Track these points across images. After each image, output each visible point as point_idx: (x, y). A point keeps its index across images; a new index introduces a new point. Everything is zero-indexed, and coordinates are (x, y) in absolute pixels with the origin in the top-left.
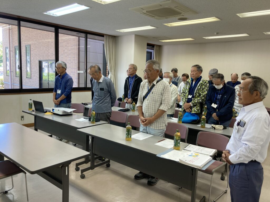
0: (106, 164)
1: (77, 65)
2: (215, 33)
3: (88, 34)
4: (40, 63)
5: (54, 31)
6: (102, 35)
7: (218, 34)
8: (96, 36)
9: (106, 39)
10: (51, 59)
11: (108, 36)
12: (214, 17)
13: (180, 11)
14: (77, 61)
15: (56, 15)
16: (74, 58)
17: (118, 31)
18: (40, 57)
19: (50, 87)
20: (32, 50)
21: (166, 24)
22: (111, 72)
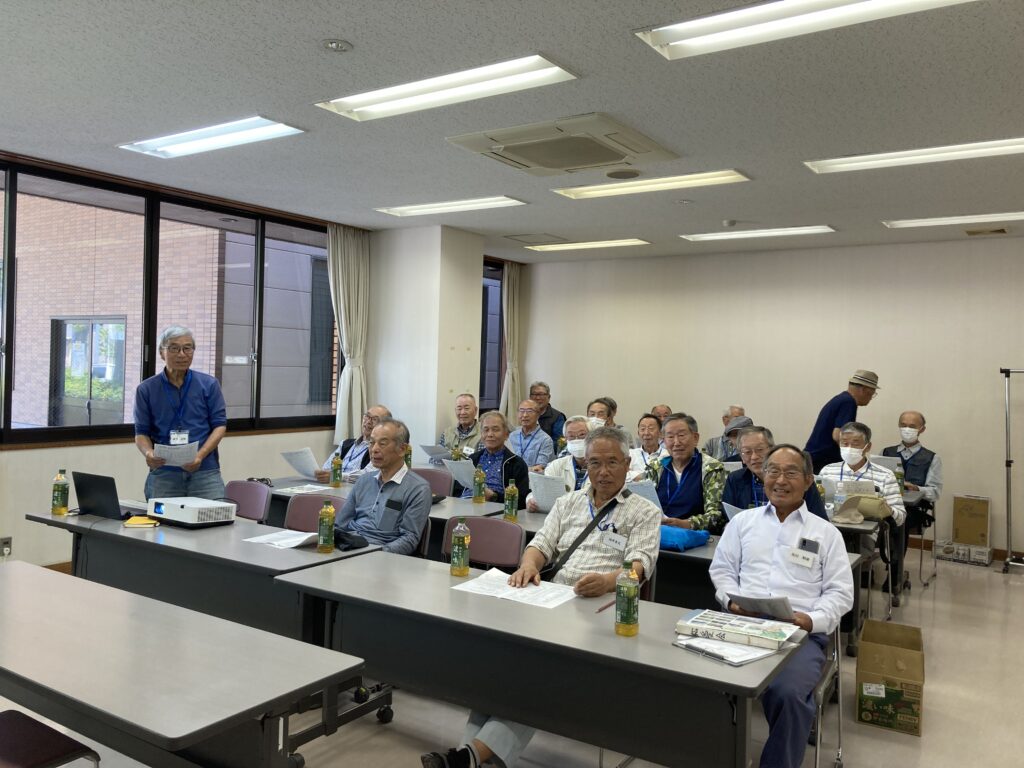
0: (376, 711)
1: (214, 334)
2: (725, 223)
3: (267, 223)
4: (58, 328)
5: (142, 210)
6: (319, 226)
7: (733, 225)
8: (293, 228)
9: (335, 238)
10: (103, 313)
11: (342, 228)
12: (732, 171)
13: (621, 148)
14: (215, 321)
15: (163, 152)
16: (203, 307)
17: (385, 211)
18: (59, 306)
19: (95, 422)
20: (25, 277)
21: (561, 192)
22: (352, 357)
